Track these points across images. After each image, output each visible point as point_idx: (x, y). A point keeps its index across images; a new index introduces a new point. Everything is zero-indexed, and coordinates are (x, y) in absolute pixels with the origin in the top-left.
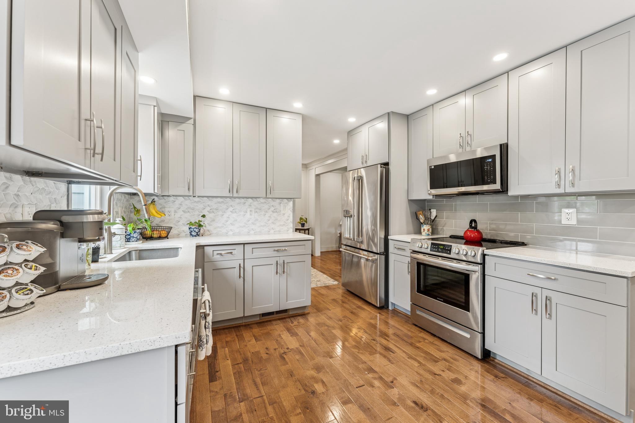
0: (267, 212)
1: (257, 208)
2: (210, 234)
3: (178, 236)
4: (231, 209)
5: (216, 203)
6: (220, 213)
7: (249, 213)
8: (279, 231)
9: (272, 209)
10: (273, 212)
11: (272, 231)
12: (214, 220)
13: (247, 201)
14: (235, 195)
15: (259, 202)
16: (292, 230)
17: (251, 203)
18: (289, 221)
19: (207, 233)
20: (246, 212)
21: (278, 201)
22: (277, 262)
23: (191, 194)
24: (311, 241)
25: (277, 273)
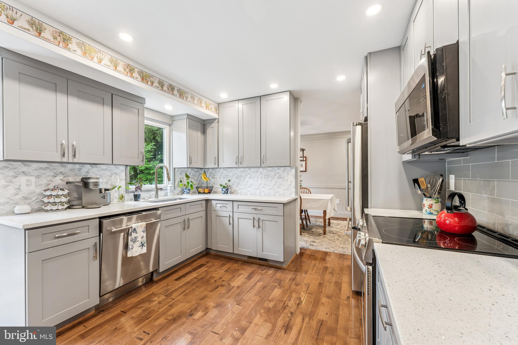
0: (273, 178)
1: (266, 175)
2: (237, 193)
3: (216, 192)
4: (249, 176)
5: (240, 172)
6: (242, 179)
7: (260, 179)
8: (283, 194)
9: (277, 175)
10: (278, 178)
11: (278, 194)
12: (239, 184)
13: (259, 169)
14: (240, 166)
15: (268, 171)
16: (294, 194)
17: (262, 171)
18: (292, 186)
19: (235, 192)
20: (259, 178)
21: (282, 169)
22: (254, 218)
23: (217, 167)
24: (283, 204)
25: (254, 226)
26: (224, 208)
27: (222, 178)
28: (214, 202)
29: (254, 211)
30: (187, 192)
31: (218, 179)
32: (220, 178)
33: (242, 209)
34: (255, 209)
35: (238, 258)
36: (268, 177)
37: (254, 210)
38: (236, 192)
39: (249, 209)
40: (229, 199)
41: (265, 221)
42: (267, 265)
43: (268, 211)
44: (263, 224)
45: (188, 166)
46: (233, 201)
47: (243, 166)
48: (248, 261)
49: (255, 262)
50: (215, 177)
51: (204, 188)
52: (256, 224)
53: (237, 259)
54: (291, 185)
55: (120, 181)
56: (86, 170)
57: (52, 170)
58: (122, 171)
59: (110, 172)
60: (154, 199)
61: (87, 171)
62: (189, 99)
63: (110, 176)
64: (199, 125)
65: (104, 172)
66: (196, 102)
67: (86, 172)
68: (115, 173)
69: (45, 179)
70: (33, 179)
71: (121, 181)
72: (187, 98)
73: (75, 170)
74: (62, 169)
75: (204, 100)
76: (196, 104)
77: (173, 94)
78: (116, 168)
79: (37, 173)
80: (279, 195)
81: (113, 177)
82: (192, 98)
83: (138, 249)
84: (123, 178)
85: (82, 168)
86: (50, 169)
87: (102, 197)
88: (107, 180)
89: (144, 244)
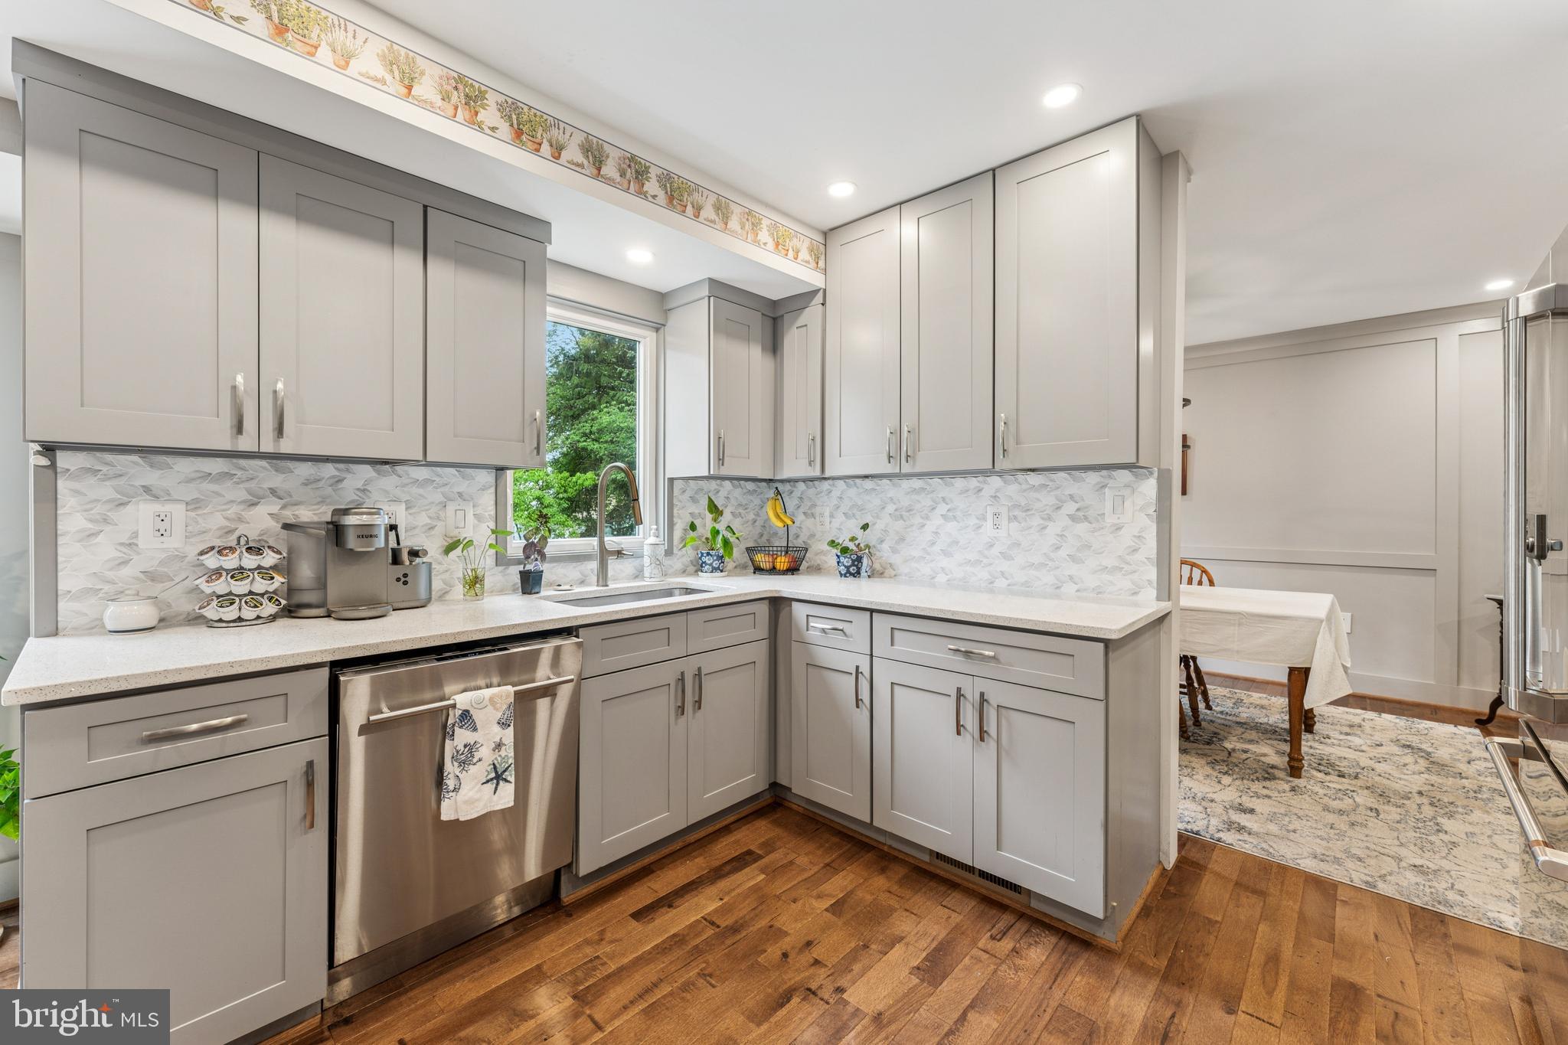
0: (1049, 518)
1: (1017, 506)
2: (895, 576)
3: (816, 570)
4: (942, 508)
5: (908, 493)
6: (917, 520)
7: (989, 523)
8: (1098, 590)
9: (1070, 508)
10: (1072, 517)
11: (1070, 589)
12: (902, 539)
13: (985, 482)
14: (906, 468)
15: (1024, 487)
16: (1154, 593)
17: (997, 490)
18: (1140, 556)
19: (889, 572)
20: (984, 519)
21: (1093, 477)
22: (959, 690)
23: (817, 473)
24: (1101, 645)
25: (959, 729)
26: (840, 636)
27: (840, 518)
28: (800, 611)
29: (959, 663)
30: (711, 565)
31: (827, 520)
32: (832, 516)
33: (908, 646)
34: (967, 654)
35: (890, 847)
36: (1024, 514)
37: (960, 658)
38: (893, 573)
39: (938, 652)
40: (855, 601)
41: (1012, 712)
42: (1018, 906)
43: (1025, 667)
44: (1004, 722)
45: (712, 473)
46: (872, 611)
47: (918, 470)
48: (931, 869)
49: (967, 880)
50: (817, 510)
51: (771, 553)
52: (970, 719)
53: (886, 849)
54: (1135, 550)
55: (476, 522)
56: (360, 485)
57: (243, 482)
58: (484, 489)
59: (442, 489)
60: (592, 589)
61: (362, 488)
62: (708, 212)
63: (440, 503)
64: (756, 321)
65: (421, 491)
66: (734, 224)
67: (358, 489)
68: (460, 494)
69: (218, 511)
70: (178, 511)
71: (479, 521)
72: (698, 209)
73: (321, 484)
74: (276, 480)
75: (768, 217)
76: (733, 234)
77: (641, 193)
78: (463, 478)
79: (191, 492)
80: (1079, 594)
81: (451, 508)
82: (722, 210)
83: (480, 790)
84: (486, 514)
85: (344, 475)
86: (235, 480)
87: (398, 580)
88: (430, 518)
89: (505, 771)
